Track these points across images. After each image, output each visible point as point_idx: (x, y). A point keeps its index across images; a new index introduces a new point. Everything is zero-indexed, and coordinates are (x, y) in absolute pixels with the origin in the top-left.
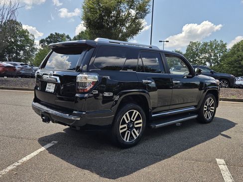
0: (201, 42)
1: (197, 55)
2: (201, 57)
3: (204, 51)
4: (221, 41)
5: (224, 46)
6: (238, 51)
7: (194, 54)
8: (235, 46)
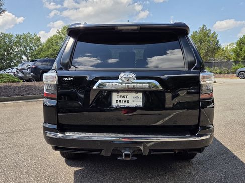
0: (14, 35)
1: (11, 48)
2: (16, 50)
3: (18, 44)
4: (34, 35)
5: (38, 40)
6: (53, 45)
7: (8, 47)
8: (49, 41)
